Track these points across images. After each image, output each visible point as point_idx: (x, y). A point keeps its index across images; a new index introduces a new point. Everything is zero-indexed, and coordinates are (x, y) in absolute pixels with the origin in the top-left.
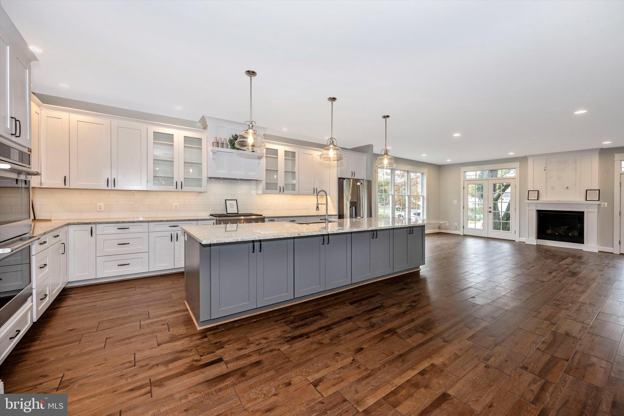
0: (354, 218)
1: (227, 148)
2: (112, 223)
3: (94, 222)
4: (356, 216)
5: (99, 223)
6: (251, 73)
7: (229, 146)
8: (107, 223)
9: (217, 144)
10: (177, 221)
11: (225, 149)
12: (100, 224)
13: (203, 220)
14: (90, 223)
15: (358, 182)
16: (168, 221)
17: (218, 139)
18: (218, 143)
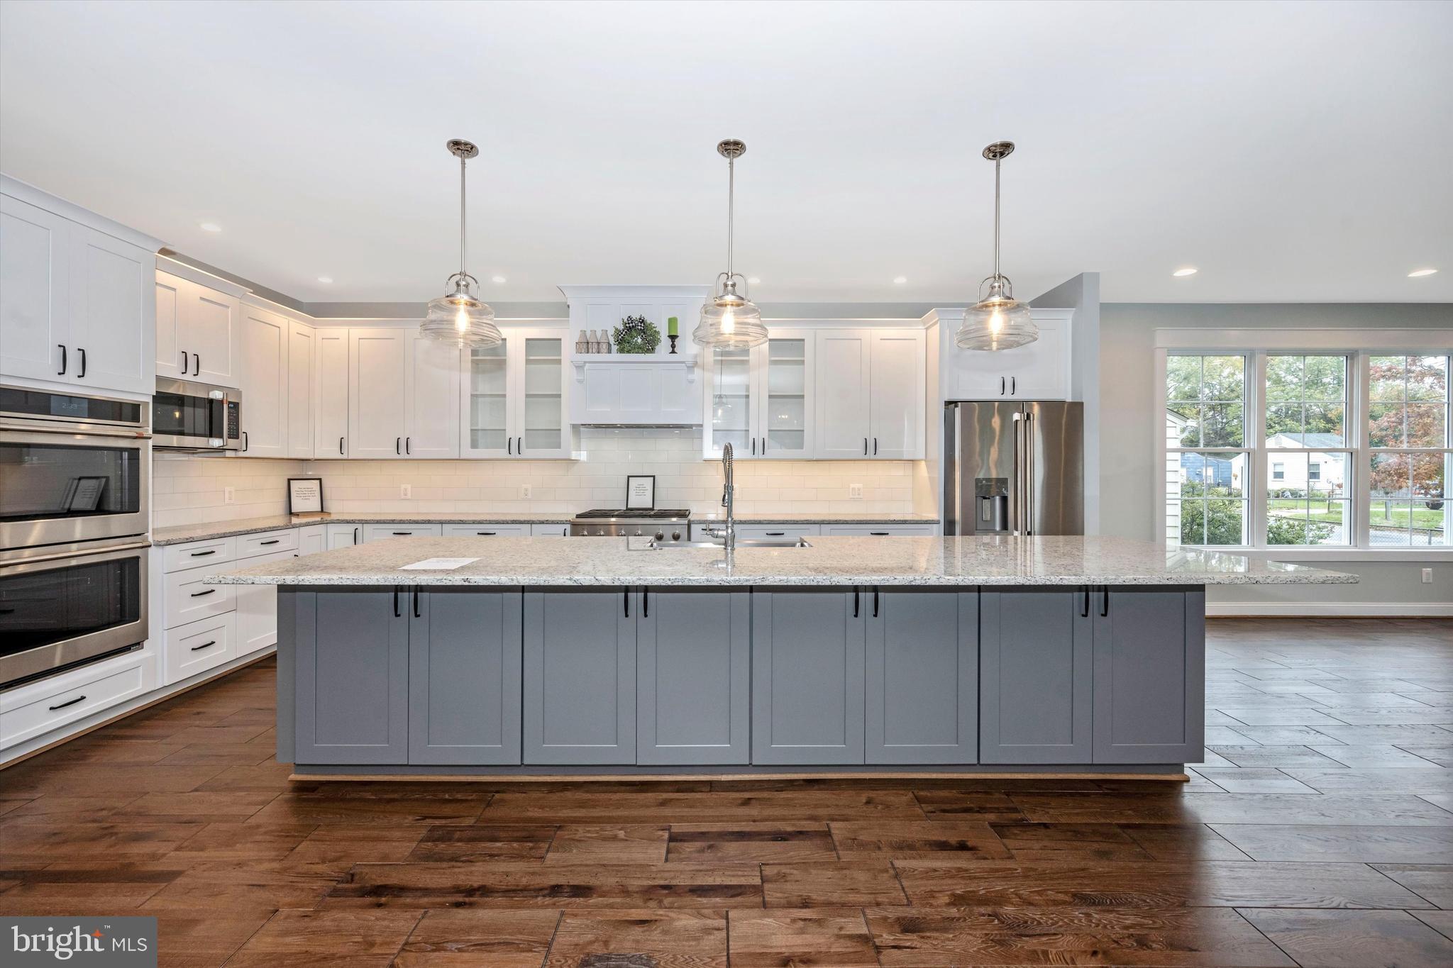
0: (996, 533)
1: (610, 351)
2: (384, 522)
3: (359, 520)
4: (1005, 526)
5: (367, 522)
6: (462, 148)
7: (615, 348)
8: (378, 522)
9: (586, 345)
10: (490, 522)
11: (604, 356)
12: (369, 525)
13: (542, 522)
14: (353, 522)
15: (1015, 412)
16: (474, 522)
17: (588, 334)
18: (588, 343)
